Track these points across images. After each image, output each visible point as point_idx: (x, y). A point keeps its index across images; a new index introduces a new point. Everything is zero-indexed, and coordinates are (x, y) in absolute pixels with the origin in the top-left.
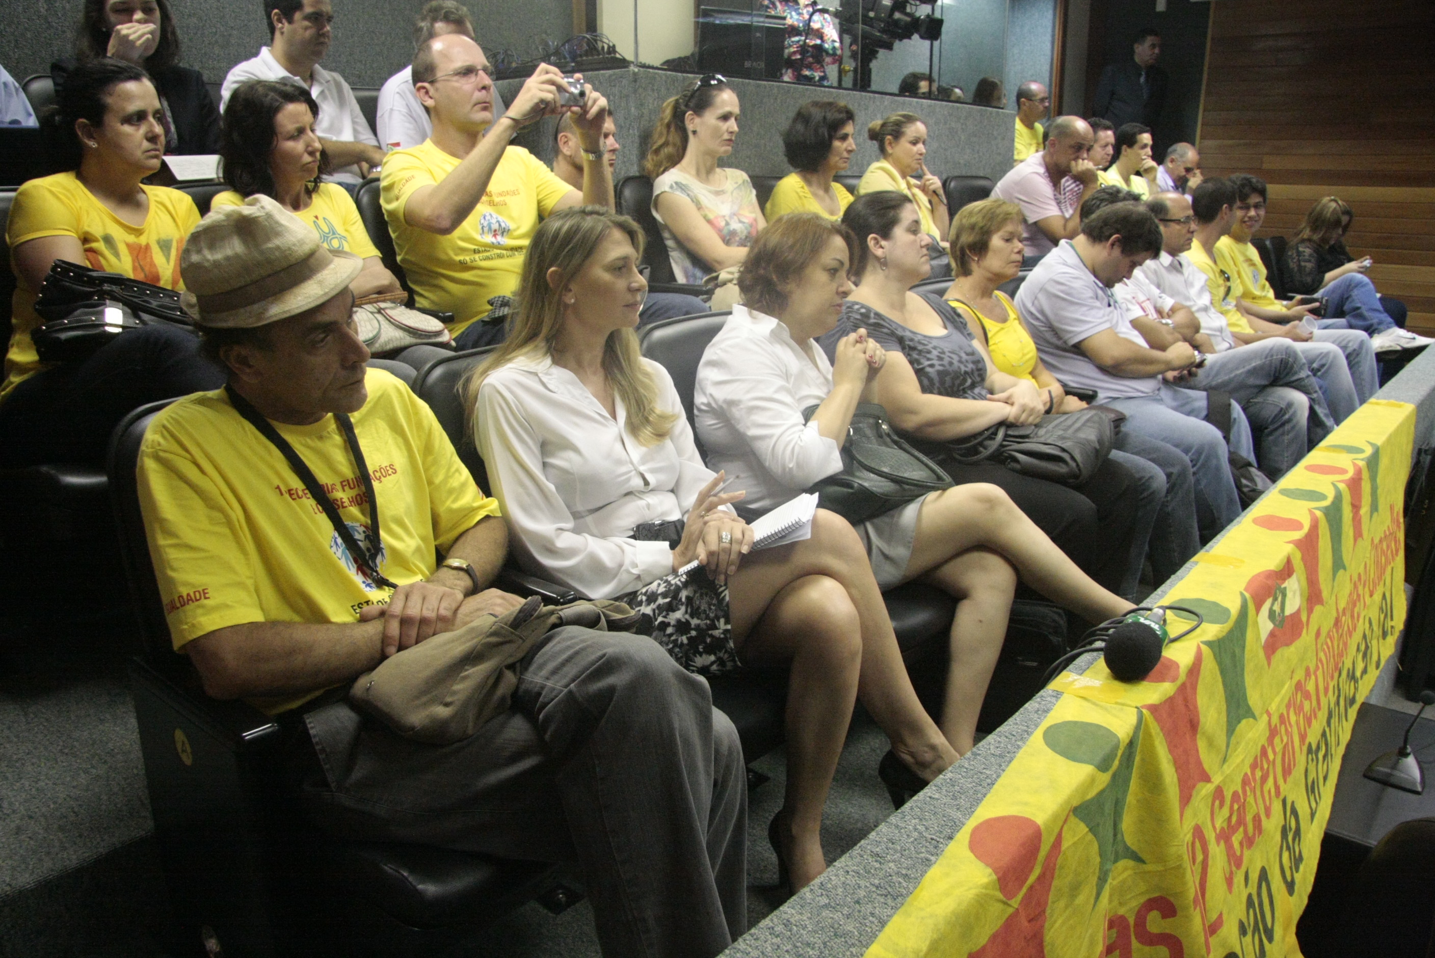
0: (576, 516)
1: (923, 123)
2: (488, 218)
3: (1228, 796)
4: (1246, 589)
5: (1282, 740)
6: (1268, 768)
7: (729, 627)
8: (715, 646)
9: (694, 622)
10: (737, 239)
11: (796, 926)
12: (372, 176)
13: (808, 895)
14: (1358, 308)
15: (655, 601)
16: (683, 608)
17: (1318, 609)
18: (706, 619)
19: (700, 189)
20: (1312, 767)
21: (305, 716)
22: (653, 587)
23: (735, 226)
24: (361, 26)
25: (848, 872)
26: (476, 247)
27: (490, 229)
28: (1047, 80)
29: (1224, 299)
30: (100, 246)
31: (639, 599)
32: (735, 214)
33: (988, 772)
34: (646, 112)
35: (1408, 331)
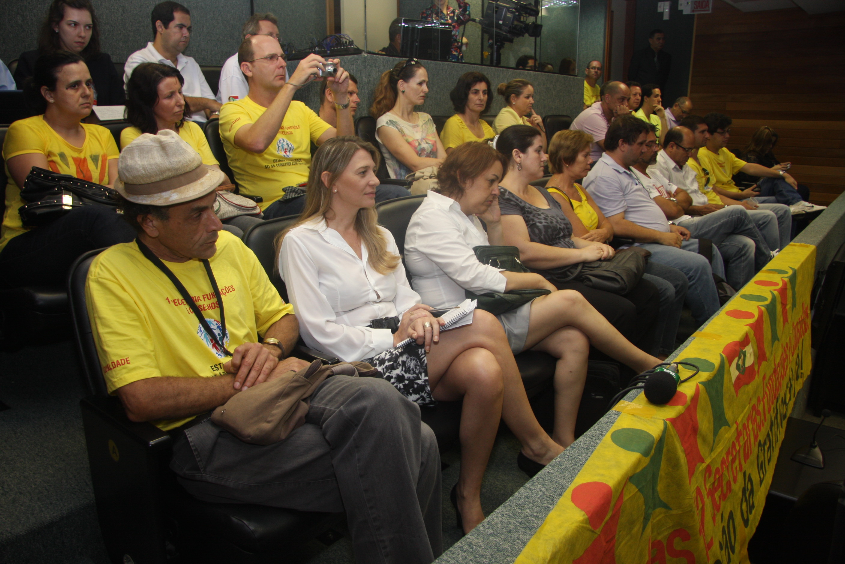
0: (338, 314)
1: (531, 85)
2: (282, 141)
3: (713, 470)
4: (723, 352)
5: (744, 439)
6: (736, 455)
7: (427, 378)
8: (420, 389)
9: (407, 375)
10: (425, 153)
11: (476, 546)
12: (213, 117)
13: (481, 528)
14: (781, 191)
15: (384, 363)
16: (400, 368)
17: (764, 363)
18: (414, 374)
19: (404, 124)
20: (761, 454)
21: (185, 431)
22: (383, 355)
23: (424, 145)
24: (205, 30)
25: (503, 515)
26: (275, 159)
27: (283, 148)
28: (601, 59)
29: (706, 185)
30: (57, 159)
31: (375, 362)
32: (424, 139)
33: (580, 457)
34: (372, 79)
35: (810, 203)
